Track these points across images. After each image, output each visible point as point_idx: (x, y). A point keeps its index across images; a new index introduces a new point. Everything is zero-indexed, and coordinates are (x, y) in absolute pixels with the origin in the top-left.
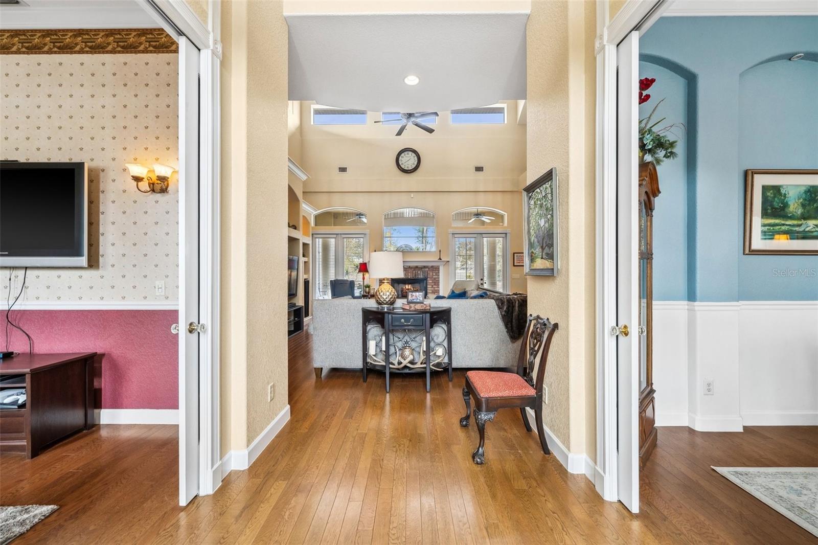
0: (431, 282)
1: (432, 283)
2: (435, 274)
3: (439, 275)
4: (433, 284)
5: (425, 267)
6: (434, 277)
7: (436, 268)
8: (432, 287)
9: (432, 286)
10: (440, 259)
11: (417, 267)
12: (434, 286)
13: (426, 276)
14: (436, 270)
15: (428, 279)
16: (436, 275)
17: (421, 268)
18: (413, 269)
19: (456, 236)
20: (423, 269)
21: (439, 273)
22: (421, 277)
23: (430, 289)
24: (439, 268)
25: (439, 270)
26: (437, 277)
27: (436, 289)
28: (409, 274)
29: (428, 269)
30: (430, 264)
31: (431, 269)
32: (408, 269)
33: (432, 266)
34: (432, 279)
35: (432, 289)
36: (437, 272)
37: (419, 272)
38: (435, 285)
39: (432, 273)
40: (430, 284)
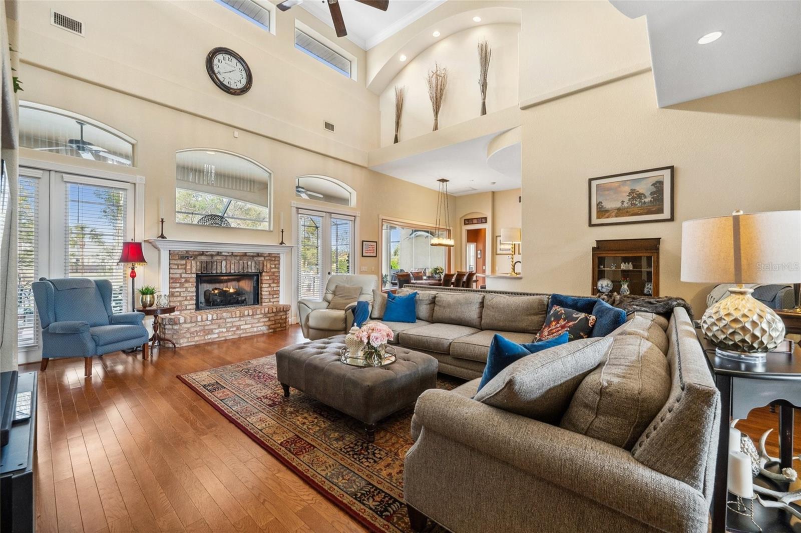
0: (268, 278)
1: (270, 279)
2: (273, 266)
3: (279, 268)
4: (270, 282)
5: (258, 255)
6: (273, 270)
7: (275, 257)
8: (270, 286)
9: (270, 284)
10: (282, 243)
11: (245, 255)
12: (272, 285)
13: (261, 269)
14: (275, 260)
15: (264, 274)
16: (275, 268)
17: (253, 256)
18: (238, 258)
19: (300, 211)
20: (256, 259)
21: (279, 264)
22: (254, 271)
23: (266, 289)
24: (279, 257)
25: (279, 261)
26: (277, 270)
27: (275, 289)
28: (233, 266)
29: (263, 259)
30: (266, 251)
31: (267, 258)
32: (229, 258)
33: (269, 254)
34: (270, 274)
35: (270, 289)
36: (276, 262)
37: (249, 263)
38: (274, 283)
39: (270, 264)
40: (267, 282)
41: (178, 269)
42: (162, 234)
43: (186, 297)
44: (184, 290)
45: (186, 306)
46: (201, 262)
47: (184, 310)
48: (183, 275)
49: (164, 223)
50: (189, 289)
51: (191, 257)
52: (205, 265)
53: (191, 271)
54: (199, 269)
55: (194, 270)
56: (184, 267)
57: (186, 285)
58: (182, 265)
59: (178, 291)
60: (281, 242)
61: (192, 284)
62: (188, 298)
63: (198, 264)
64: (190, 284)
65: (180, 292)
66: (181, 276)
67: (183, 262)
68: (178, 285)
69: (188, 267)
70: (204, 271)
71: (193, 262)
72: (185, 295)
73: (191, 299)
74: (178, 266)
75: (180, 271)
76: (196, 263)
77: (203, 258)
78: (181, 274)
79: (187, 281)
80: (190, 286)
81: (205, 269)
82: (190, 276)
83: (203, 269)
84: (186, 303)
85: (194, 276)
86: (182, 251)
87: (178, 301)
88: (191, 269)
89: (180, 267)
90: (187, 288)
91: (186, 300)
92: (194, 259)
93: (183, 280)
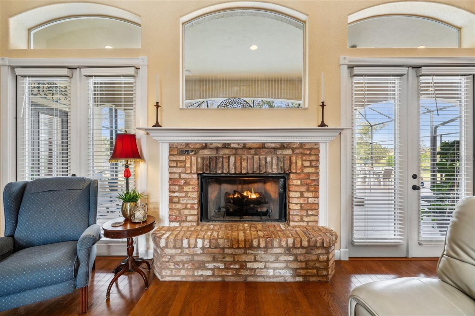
0: (299, 182)
1: (301, 185)
2: (307, 164)
3: (317, 167)
4: (303, 189)
5: (283, 146)
6: (306, 170)
7: (310, 149)
8: (302, 196)
9: (301, 192)
10: (323, 125)
11: (263, 146)
12: (306, 194)
13: (287, 168)
14: (310, 154)
15: (292, 176)
16: (311, 166)
17: (275, 149)
18: (253, 151)
20: (279, 152)
21: (318, 160)
22: (275, 171)
23: (295, 201)
24: (318, 149)
25: (317, 155)
26: (312, 170)
27: (311, 200)
28: (244, 164)
29: (290, 152)
30: (295, 139)
31: (297, 151)
32: (240, 152)
33: (301, 144)
34: (303, 175)
35: (302, 201)
36: (313, 158)
37: (269, 159)
38: (308, 190)
39: (303, 160)
40: (297, 189)
41: (177, 167)
42: (157, 122)
43: (186, 204)
44: (184, 194)
45: (186, 216)
46: (203, 158)
47: (184, 221)
48: (183, 176)
49: (159, 108)
50: (189, 195)
51: (193, 151)
52: (208, 162)
53: (191, 170)
54: (201, 168)
55: (194, 169)
56: (183, 164)
57: (186, 189)
58: (181, 162)
59: (176, 197)
60: (320, 123)
61: (192, 188)
62: (189, 206)
63: (199, 160)
64: (191, 187)
65: (179, 198)
66: (180, 176)
67: (182, 158)
68: (177, 188)
69: (188, 165)
70: (207, 170)
71: (193, 158)
72: (185, 202)
73: (192, 208)
74: (177, 164)
75: (179, 170)
76: (197, 160)
77: (206, 153)
78: (180, 174)
79: (187, 184)
80: (191, 190)
81: (208, 168)
82: (190, 177)
83: (205, 168)
84: (186, 212)
85: (195, 176)
86: (181, 144)
87: (177, 209)
88: (191, 167)
89: (179, 165)
90: (187, 192)
91: (186, 208)
92: (195, 154)
93: (182, 182)
